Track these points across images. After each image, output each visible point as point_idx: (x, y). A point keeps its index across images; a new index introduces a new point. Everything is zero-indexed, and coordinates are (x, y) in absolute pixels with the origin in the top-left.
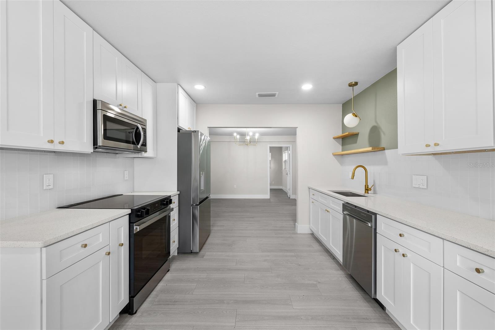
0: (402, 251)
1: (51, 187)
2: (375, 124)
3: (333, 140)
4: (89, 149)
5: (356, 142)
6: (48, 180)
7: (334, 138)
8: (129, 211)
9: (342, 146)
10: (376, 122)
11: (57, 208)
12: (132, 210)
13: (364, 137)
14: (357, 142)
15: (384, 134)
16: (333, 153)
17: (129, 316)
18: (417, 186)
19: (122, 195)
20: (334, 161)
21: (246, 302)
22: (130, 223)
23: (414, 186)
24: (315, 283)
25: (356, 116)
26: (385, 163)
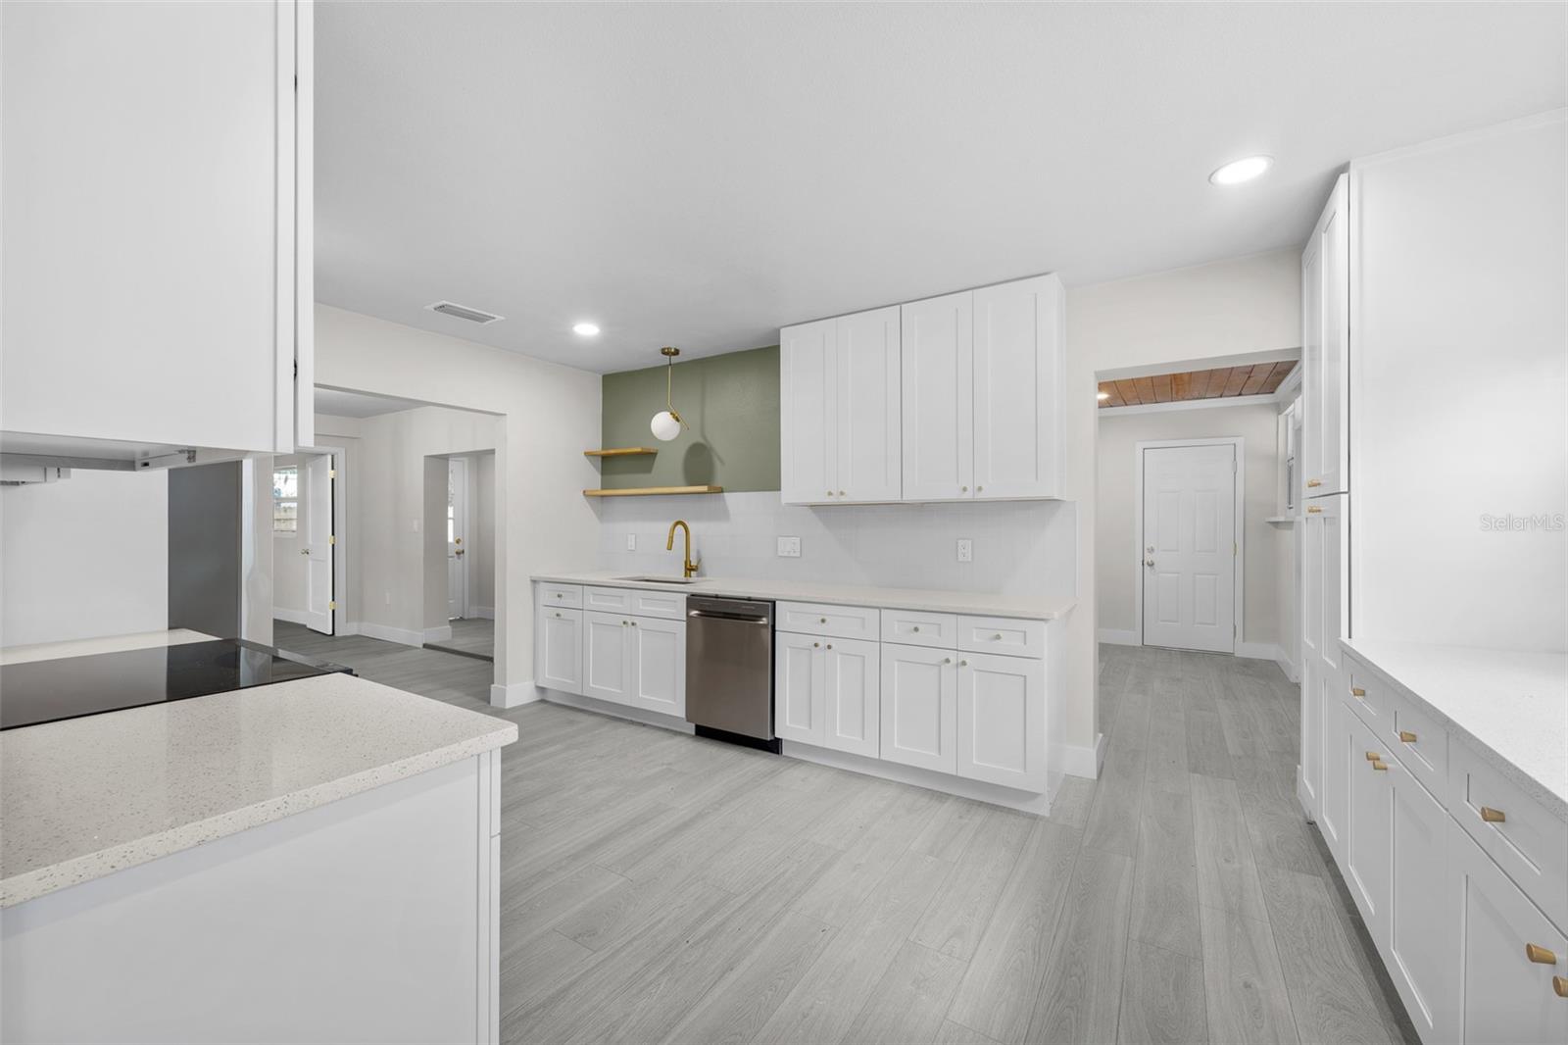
0: (822, 643)
2: (701, 440)
3: (585, 458)
5: (649, 470)
7: (587, 454)
9: (602, 474)
10: (705, 438)
13: (671, 463)
14: (653, 471)
15: (722, 462)
16: (584, 492)
18: (786, 554)
20: (585, 511)
21: (592, 847)
23: (780, 554)
24: (665, 767)
25: (678, 420)
26: (724, 515)
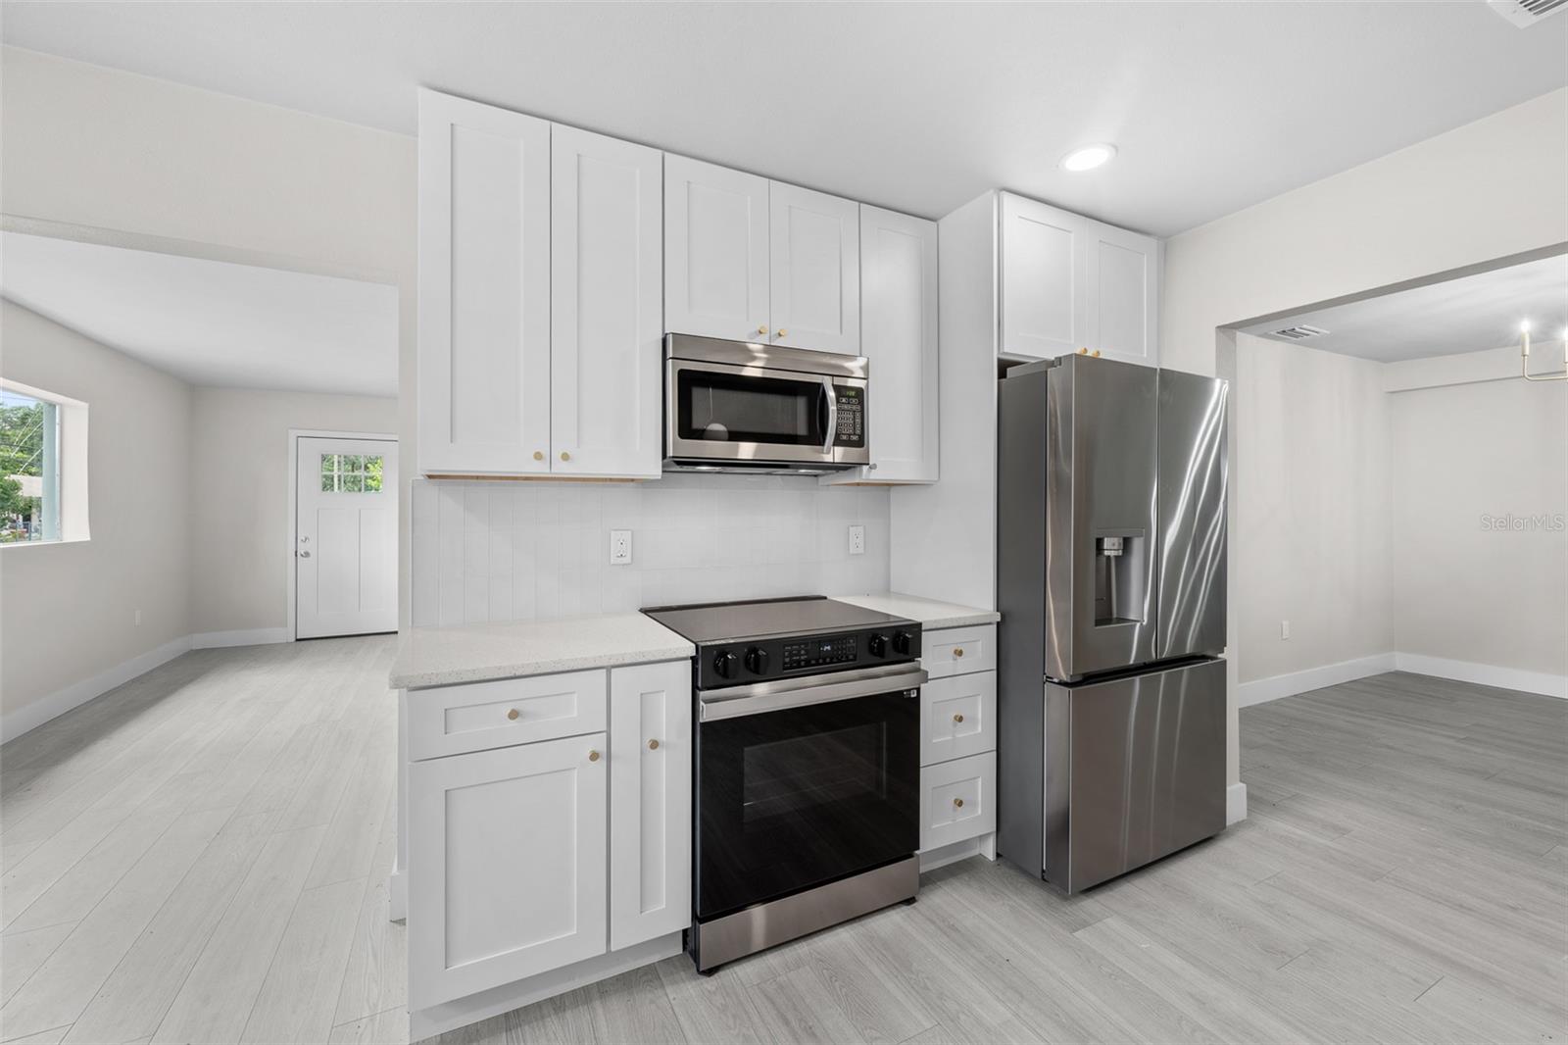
1: (627, 560)
4: (648, 467)
6: (620, 543)
8: (691, 649)
11: (639, 610)
12: (699, 646)
17: (699, 972)
19: (825, 598)
22: (695, 688)
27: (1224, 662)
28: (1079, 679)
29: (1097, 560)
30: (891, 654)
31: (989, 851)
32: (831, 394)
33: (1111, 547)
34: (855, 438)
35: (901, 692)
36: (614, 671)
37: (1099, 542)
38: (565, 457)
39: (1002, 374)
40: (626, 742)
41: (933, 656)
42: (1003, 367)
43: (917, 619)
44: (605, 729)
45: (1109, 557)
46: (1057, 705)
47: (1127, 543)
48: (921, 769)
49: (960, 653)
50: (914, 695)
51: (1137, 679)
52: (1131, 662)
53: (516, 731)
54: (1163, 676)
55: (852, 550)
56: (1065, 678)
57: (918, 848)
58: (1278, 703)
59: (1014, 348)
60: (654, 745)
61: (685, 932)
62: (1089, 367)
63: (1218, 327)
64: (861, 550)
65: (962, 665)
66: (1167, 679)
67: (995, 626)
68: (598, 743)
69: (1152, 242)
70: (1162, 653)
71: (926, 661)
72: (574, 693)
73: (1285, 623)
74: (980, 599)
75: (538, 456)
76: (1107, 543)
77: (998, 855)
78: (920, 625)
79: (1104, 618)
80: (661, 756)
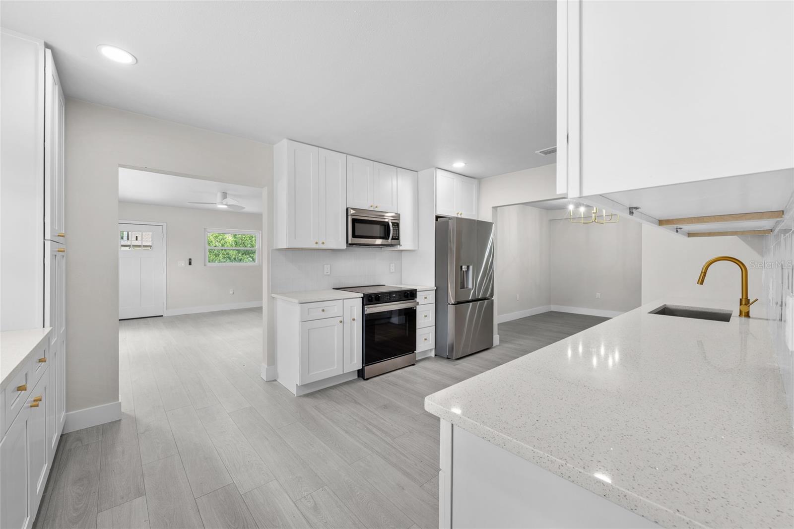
1: (329, 274)
4: (343, 246)
6: (327, 268)
8: (362, 295)
11: (334, 289)
12: (364, 294)
17: (363, 380)
19: (384, 285)
22: (363, 305)
27: (493, 300)
28: (456, 303)
29: (461, 272)
30: (410, 298)
31: (433, 354)
32: (391, 224)
33: (464, 268)
34: (396, 237)
35: (412, 308)
36: (344, 300)
37: (461, 267)
38: (323, 243)
39: (437, 220)
40: (347, 319)
41: (419, 298)
42: (437, 217)
43: (415, 288)
44: (342, 315)
45: (464, 271)
46: (451, 310)
47: (468, 267)
48: (417, 330)
49: (426, 298)
50: (415, 308)
51: (471, 304)
52: (470, 299)
53: (323, 315)
54: (478, 304)
55: (391, 271)
56: (453, 303)
57: (415, 350)
58: (515, 320)
59: (440, 213)
60: (354, 320)
61: (358, 371)
62: (460, 221)
63: (493, 207)
64: (394, 271)
65: (427, 301)
66: (480, 304)
67: (434, 291)
68: (341, 319)
69: (476, 181)
70: (479, 296)
71: (418, 299)
72: (335, 306)
73: (518, 295)
74: (431, 283)
75: (317, 243)
76: (463, 267)
77: (435, 355)
78: (416, 290)
79: (463, 287)
80: (355, 322)
